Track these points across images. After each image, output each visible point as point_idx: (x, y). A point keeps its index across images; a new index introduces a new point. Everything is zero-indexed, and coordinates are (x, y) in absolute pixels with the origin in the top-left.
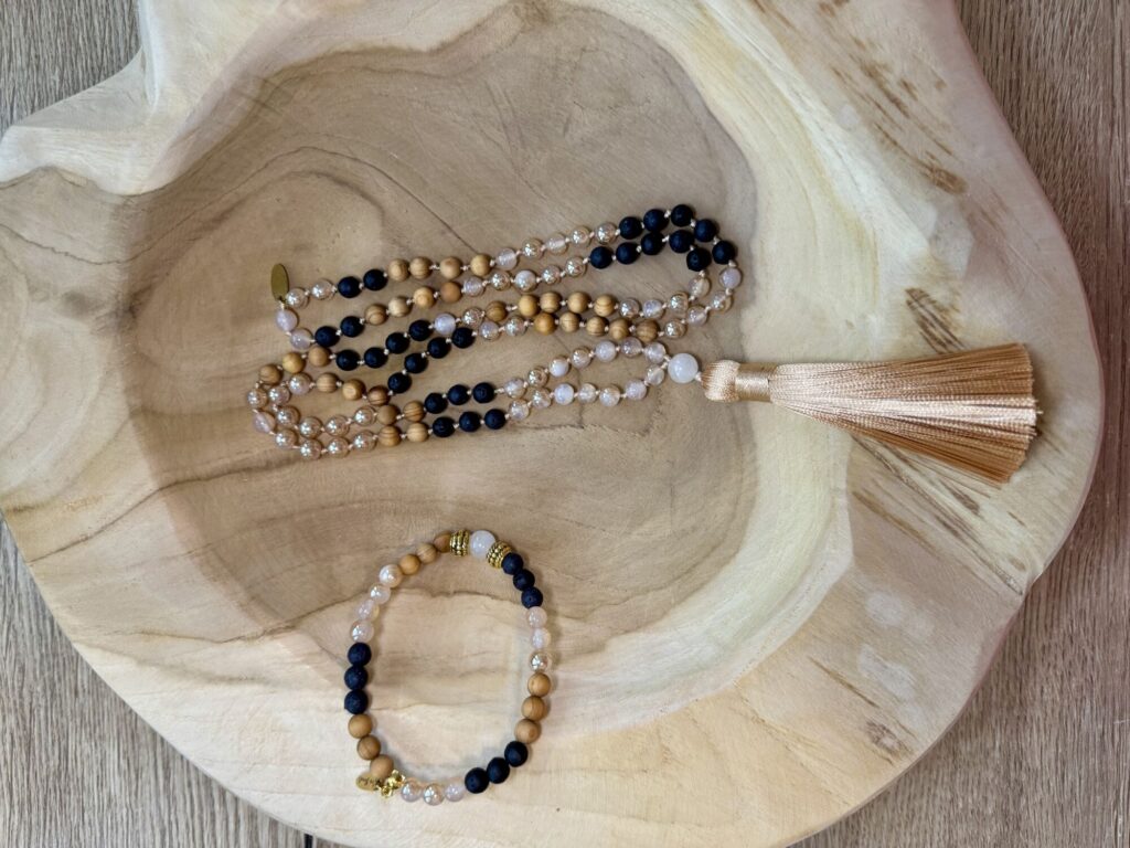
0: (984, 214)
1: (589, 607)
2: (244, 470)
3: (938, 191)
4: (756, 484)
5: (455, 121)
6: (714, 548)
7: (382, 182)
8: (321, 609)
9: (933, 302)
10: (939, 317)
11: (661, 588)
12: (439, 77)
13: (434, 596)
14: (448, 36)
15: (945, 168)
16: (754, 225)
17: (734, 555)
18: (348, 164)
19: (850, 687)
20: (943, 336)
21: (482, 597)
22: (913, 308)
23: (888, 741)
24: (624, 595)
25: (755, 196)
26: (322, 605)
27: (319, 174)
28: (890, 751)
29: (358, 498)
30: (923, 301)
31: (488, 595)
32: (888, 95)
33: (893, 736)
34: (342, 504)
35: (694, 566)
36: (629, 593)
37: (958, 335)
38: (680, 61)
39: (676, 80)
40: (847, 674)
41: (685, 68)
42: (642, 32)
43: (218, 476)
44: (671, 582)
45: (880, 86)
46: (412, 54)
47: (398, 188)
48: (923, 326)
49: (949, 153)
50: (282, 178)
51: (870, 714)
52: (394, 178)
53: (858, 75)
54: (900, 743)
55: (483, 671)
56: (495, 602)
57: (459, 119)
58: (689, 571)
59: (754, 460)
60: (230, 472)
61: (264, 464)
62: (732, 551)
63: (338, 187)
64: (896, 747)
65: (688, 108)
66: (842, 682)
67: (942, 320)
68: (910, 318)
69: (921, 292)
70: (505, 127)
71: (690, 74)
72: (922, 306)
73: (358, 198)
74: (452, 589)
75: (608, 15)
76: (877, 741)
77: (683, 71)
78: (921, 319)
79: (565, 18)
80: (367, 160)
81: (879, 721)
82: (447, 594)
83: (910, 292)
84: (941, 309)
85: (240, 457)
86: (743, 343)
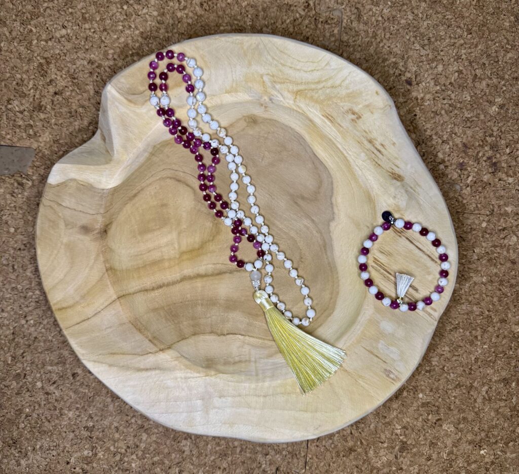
0: (411, 188)
2: (145, 290)
3: (395, 181)
4: (339, 286)
6: (325, 311)
7: (194, 180)
13: (219, 336)
15: (397, 173)
16: (332, 193)
17: (332, 313)
18: (182, 174)
19: (377, 356)
21: (237, 336)
23: (392, 376)
25: (332, 183)
26: (178, 340)
27: (171, 178)
28: (393, 379)
29: (187, 300)
31: (240, 334)
32: (376, 148)
33: (394, 374)
34: (181, 302)
38: (303, 137)
39: (303, 143)
40: (375, 351)
41: (305, 139)
42: (290, 127)
43: (136, 293)
45: (373, 146)
49: (398, 167)
50: (157, 180)
51: (385, 366)
53: (366, 143)
54: (396, 376)
55: (240, 361)
56: (243, 337)
59: (338, 278)
60: (140, 291)
61: (152, 288)
62: (331, 311)
63: (177, 182)
64: (395, 378)
65: (307, 153)
66: (374, 354)
73: (185, 186)
74: (225, 333)
75: (278, 122)
76: (388, 376)
79: (261, 122)
80: (189, 172)
81: (388, 368)
82: (224, 335)
85: (143, 286)
86: (331, 234)
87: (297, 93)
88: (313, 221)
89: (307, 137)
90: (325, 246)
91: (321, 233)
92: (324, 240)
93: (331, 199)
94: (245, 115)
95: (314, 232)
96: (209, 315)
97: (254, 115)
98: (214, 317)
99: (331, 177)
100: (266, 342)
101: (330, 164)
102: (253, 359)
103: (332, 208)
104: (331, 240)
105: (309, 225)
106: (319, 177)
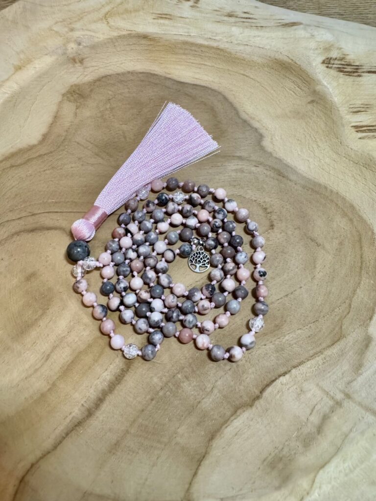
1: (337, 329)
2: (76, 426)
4: (344, 199)
5: (72, 168)
6: (360, 240)
7: (54, 216)
8: (195, 474)
9: (336, 59)
10: (343, 63)
11: (359, 283)
12: (51, 152)
13: (251, 406)
14: (43, 129)
15: (287, 23)
16: (235, 109)
18: (30, 219)
20: (352, 69)
21: (278, 381)
22: (331, 68)
24: (347, 305)
26: (193, 471)
27: (18, 233)
29: (158, 388)
30: (332, 62)
31: (280, 376)
34: (152, 400)
35: (362, 258)
36: (347, 301)
37: (357, 64)
38: (152, 72)
39: (157, 81)
41: (156, 73)
42: (129, 72)
43: (61, 442)
44: (360, 275)
45: (238, 17)
46: (31, 148)
47: (64, 214)
48: (341, 71)
49: (284, 20)
52: (59, 211)
53: (226, 18)
55: (325, 418)
56: (287, 376)
57: (73, 165)
58: (362, 263)
59: (332, 191)
60: (67, 434)
61: (86, 413)
62: (370, 233)
63: (32, 233)
65: (170, 88)
67: (346, 63)
68: (333, 72)
69: (328, 59)
70: (97, 155)
71: (161, 74)
72: (333, 64)
73: (46, 232)
74: (257, 392)
75: (110, 76)
77: (157, 75)
78: (338, 69)
79: (91, 91)
80: (39, 212)
82: (258, 398)
83: (323, 62)
84: (341, 59)
85: (68, 420)
86: (274, 155)
87: (106, 17)
88: (240, 158)
89: (157, 69)
90: (280, 173)
91: (261, 164)
92: (273, 168)
93: (239, 117)
94: (64, 91)
95: (253, 169)
96: (209, 386)
97: (76, 85)
98: (219, 383)
99: (220, 93)
100: (328, 352)
101: (206, 78)
102: (339, 396)
103: (249, 125)
104: (279, 160)
105: (240, 167)
106: (205, 104)
